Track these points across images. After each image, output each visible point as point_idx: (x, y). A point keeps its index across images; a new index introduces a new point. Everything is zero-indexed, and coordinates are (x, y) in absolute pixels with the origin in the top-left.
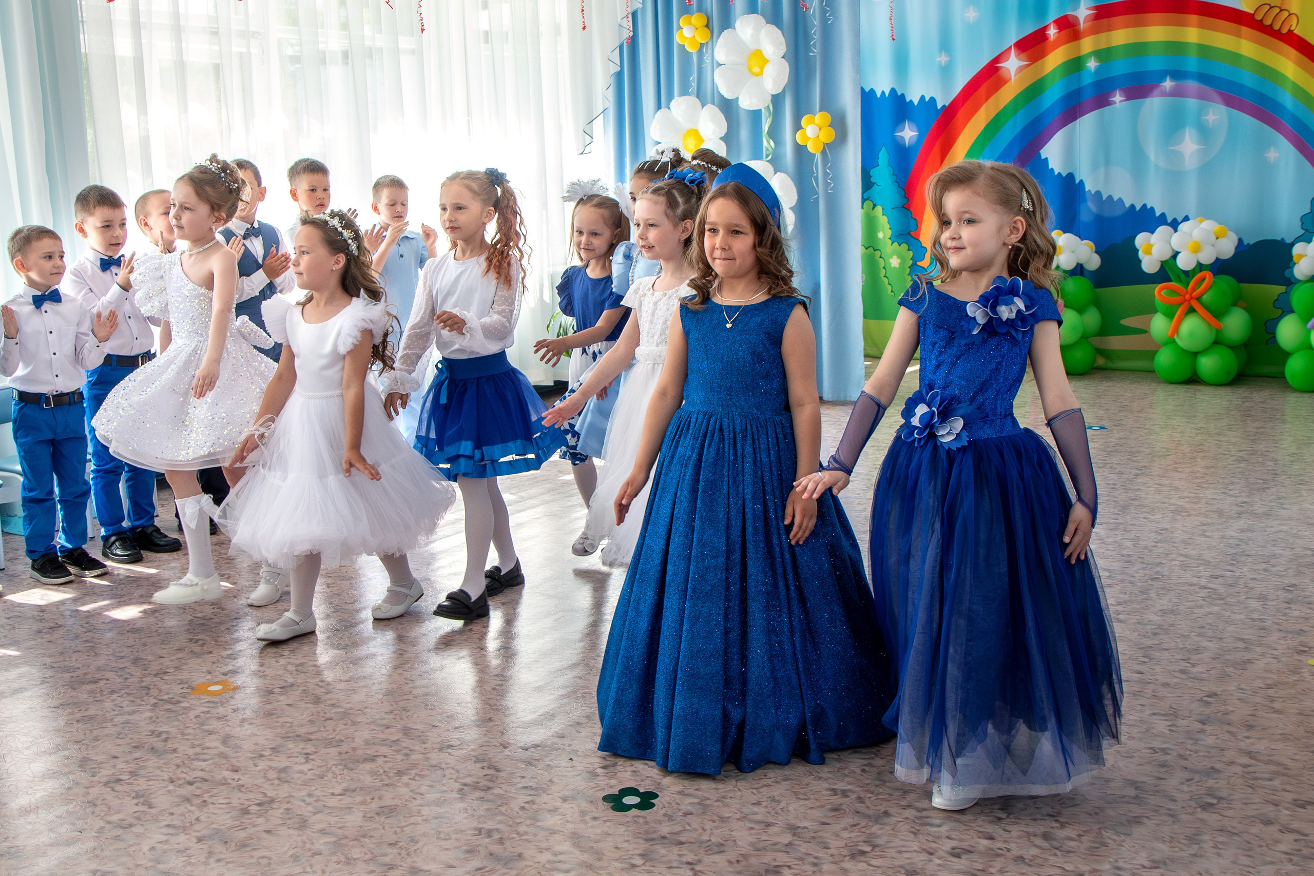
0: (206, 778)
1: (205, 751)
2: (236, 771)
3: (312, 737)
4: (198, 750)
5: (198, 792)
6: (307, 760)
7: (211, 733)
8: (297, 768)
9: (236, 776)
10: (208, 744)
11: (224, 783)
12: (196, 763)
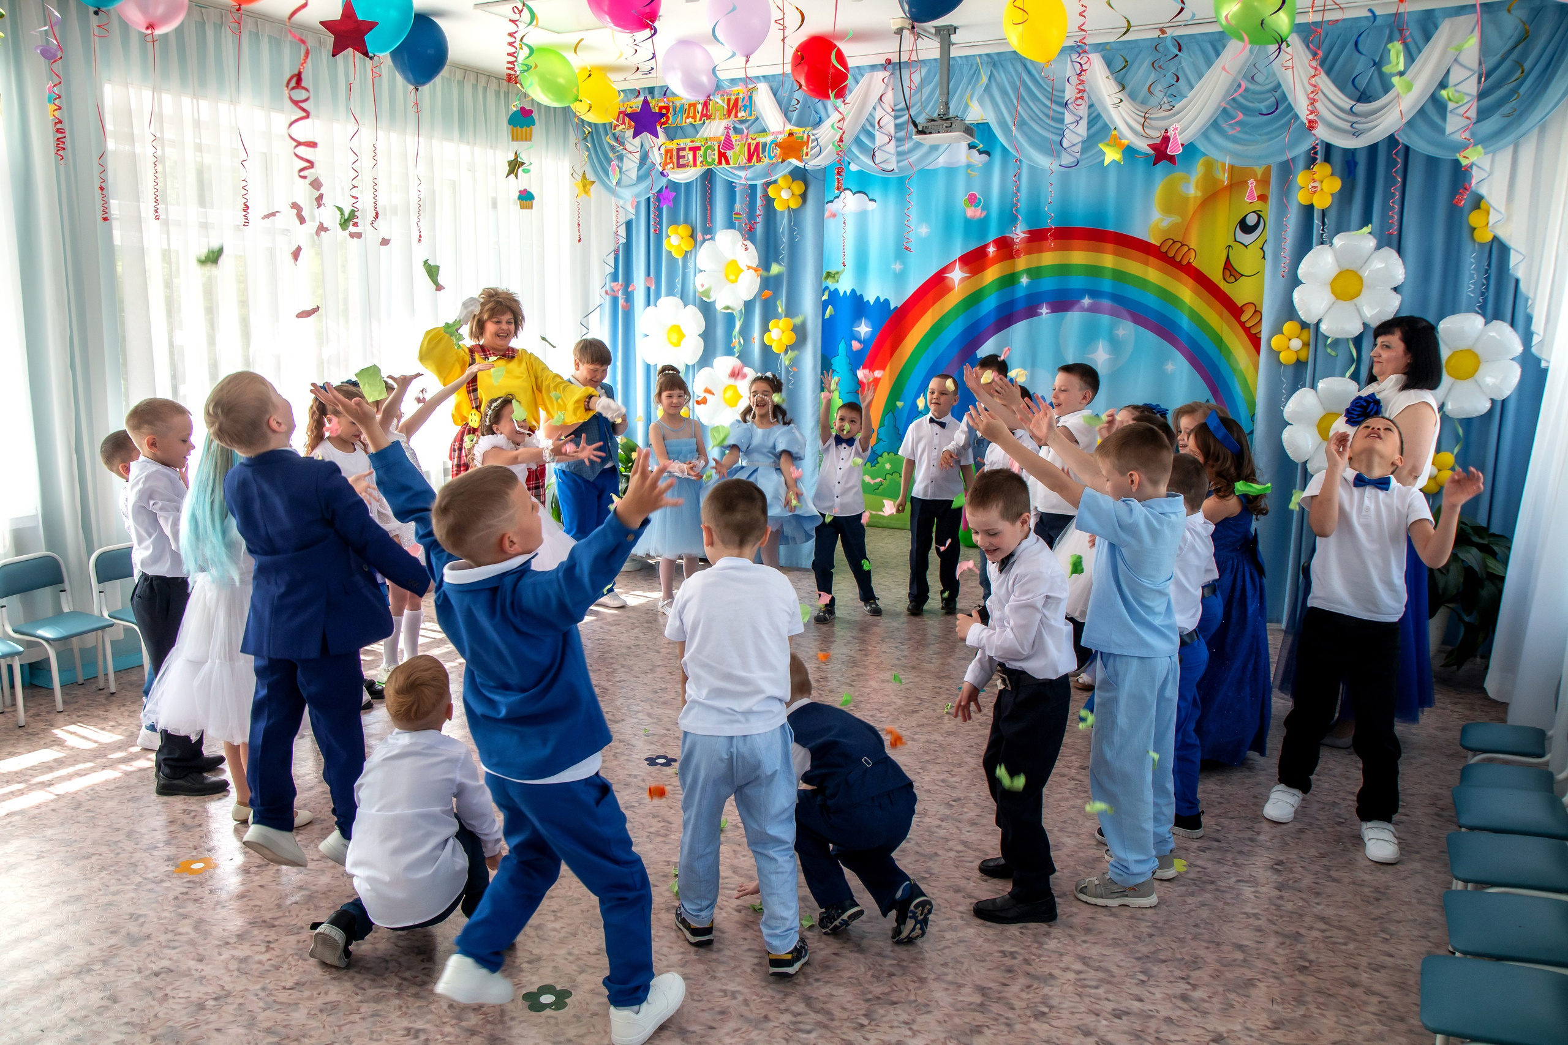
0: (172, 968)
1: (176, 938)
2: (201, 960)
3: (276, 923)
4: (170, 936)
5: (162, 984)
6: (268, 949)
7: (185, 916)
8: (258, 957)
9: (200, 967)
10: (181, 930)
11: (187, 974)
12: (166, 951)
